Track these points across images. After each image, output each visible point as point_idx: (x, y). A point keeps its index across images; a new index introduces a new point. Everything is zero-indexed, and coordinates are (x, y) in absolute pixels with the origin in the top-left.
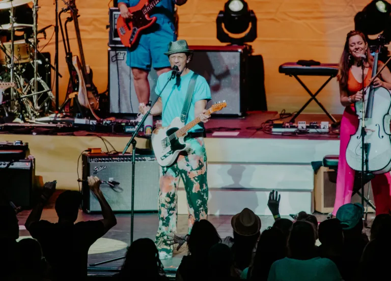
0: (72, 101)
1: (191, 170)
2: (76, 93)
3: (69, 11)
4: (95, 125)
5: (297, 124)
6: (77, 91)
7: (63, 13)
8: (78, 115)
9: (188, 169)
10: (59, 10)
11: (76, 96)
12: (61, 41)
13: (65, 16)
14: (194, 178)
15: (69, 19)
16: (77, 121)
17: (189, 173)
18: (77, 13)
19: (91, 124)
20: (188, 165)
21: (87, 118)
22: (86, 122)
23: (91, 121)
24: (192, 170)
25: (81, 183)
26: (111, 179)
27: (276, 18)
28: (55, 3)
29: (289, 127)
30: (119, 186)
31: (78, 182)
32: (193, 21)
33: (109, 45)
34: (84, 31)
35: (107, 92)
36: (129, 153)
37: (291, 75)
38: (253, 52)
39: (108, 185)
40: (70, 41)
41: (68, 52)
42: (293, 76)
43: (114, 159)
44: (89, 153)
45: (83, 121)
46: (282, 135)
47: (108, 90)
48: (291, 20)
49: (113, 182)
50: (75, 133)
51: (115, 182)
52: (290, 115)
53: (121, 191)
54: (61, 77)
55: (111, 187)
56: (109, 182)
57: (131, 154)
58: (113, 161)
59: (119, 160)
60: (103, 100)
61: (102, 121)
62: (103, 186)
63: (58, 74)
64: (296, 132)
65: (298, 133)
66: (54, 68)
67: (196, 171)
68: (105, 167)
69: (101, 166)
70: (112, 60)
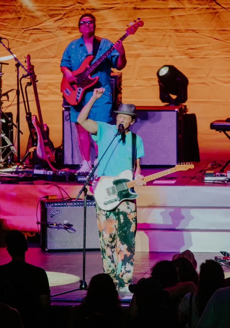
0: (32, 154)
2: (35, 148)
3: (29, 77)
4: (51, 175)
5: (226, 173)
6: (36, 146)
7: (23, 79)
8: (37, 167)
9: (128, 211)
10: (20, 76)
11: (35, 150)
12: (21, 102)
13: (25, 81)
15: (29, 84)
16: (36, 172)
17: (129, 215)
18: (36, 79)
19: (48, 174)
20: (128, 208)
21: (45, 169)
22: (44, 172)
23: (48, 172)
25: (39, 225)
26: (65, 222)
27: (206, 82)
28: (17, 70)
29: (219, 176)
30: (73, 227)
31: (37, 224)
32: (135, 85)
33: (63, 106)
34: (41, 94)
35: (62, 147)
36: (81, 199)
37: (220, 131)
38: (188, 111)
39: (63, 227)
40: (29, 102)
41: (28, 112)
42: (222, 132)
43: (68, 204)
44: (47, 199)
45: (41, 172)
46: (213, 183)
47: (63, 145)
48: (219, 83)
49: (67, 224)
50: (34, 182)
51: (69, 224)
52: (220, 166)
53: (74, 232)
54: (22, 133)
55: (66, 229)
56: (64, 224)
57: (83, 200)
58: (67, 206)
59: (72, 206)
60: (58, 153)
61: (58, 172)
62: (59, 228)
63: (19, 131)
64: (226, 180)
65: (228, 181)
66: (15, 126)
67: (134, 213)
68: (61, 211)
69: (57, 211)
70: (66, 119)
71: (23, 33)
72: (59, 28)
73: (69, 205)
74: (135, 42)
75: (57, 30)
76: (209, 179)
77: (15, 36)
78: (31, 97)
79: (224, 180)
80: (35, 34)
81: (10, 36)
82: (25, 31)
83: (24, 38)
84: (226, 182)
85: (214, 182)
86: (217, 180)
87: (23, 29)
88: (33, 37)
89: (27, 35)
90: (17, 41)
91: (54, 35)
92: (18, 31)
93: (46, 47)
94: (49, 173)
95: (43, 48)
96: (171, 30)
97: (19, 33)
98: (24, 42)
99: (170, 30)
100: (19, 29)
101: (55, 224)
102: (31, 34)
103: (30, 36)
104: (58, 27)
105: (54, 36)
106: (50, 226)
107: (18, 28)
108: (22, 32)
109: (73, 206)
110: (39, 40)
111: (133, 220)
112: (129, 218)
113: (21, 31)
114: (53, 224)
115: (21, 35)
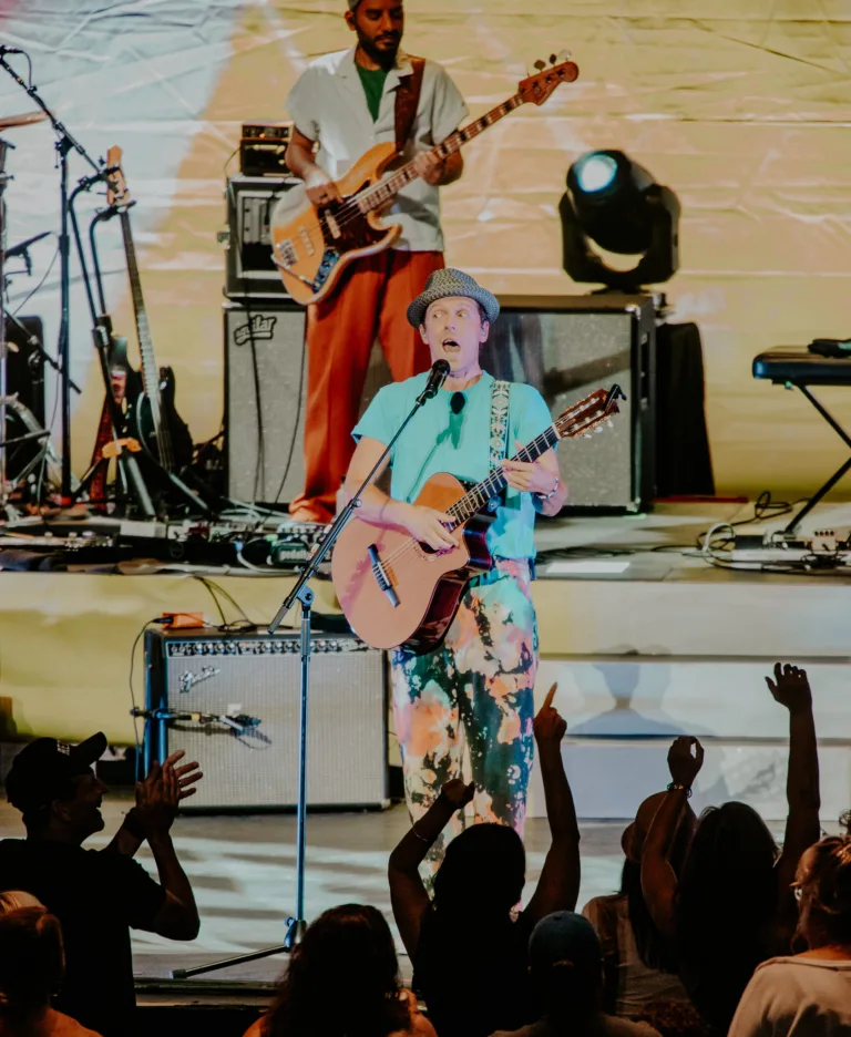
0: (112, 466)
1: (497, 674)
2: (124, 442)
4: (183, 541)
5: (809, 535)
7: (82, 194)
8: (132, 510)
9: (489, 670)
10: (72, 185)
11: (126, 450)
12: (76, 280)
13: (90, 203)
14: (505, 697)
15: (106, 215)
16: (129, 528)
17: (492, 681)
19: (171, 536)
20: (489, 658)
21: (161, 520)
22: (157, 531)
23: (172, 529)
24: (501, 671)
25: (141, 721)
26: (234, 709)
27: (740, 208)
28: (59, 163)
29: (785, 545)
30: (260, 728)
31: (132, 717)
32: (485, 216)
33: (224, 294)
34: (147, 247)
35: (221, 439)
36: (290, 628)
37: (789, 384)
38: (672, 313)
39: (226, 727)
40: (104, 279)
41: (99, 313)
42: (796, 388)
43: (244, 644)
44: (167, 628)
45: (147, 529)
46: (763, 571)
47: (225, 433)
48: (788, 213)
49: (241, 716)
50: (122, 566)
51: (247, 717)
52: (787, 508)
53: (264, 744)
54: (79, 391)
55: (233, 732)
56: (230, 718)
57: (298, 629)
58: (240, 652)
59: (258, 651)
60: (209, 462)
61: (206, 530)
62: (209, 731)
63: (67, 384)
64: (807, 562)
65: (813, 565)
66: (55, 365)
67: (513, 676)
68: (217, 671)
69: (203, 670)
70: (236, 338)
71: (84, 29)
72: (217, 10)
73: (248, 649)
74: (488, 62)
75: (207, 19)
76: (749, 555)
77: (57, 41)
78: (112, 259)
79: (801, 561)
80: (128, 31)
81: (39, 40)
82: (93, 21)
83: (87, 49)
84: (808, 567)
85: (766, 567)
86: (775, 559)
87: (87, 13)
88: (122, 43)
89: (100, 36)
90: (65, 58)
91: (197, 35)
92: (67, 20)
93: (169, 80)
94: (176, 533)
95: (158, 84)
96: (615, 18)
97: (72, 28)
98: (88, 60)
99: (613, 21)
100: (71, 13)
101: (196, 717)
102: (115, 32)
103: (109, 39)
104: (212, 7)
105: (197, 40)
106: (178, 722)
107: (68, 10)
108: (81, 25)
109: (261, 652)
110: (143, 54)
111: (507, 701)
112: (491, 694)
113: (79, 21)
114: (189, 718)
115: (77, 35)
